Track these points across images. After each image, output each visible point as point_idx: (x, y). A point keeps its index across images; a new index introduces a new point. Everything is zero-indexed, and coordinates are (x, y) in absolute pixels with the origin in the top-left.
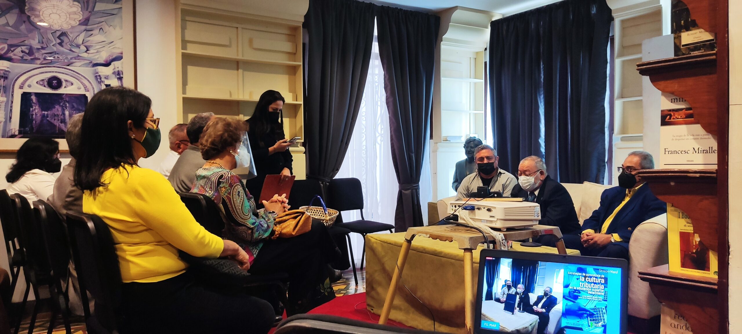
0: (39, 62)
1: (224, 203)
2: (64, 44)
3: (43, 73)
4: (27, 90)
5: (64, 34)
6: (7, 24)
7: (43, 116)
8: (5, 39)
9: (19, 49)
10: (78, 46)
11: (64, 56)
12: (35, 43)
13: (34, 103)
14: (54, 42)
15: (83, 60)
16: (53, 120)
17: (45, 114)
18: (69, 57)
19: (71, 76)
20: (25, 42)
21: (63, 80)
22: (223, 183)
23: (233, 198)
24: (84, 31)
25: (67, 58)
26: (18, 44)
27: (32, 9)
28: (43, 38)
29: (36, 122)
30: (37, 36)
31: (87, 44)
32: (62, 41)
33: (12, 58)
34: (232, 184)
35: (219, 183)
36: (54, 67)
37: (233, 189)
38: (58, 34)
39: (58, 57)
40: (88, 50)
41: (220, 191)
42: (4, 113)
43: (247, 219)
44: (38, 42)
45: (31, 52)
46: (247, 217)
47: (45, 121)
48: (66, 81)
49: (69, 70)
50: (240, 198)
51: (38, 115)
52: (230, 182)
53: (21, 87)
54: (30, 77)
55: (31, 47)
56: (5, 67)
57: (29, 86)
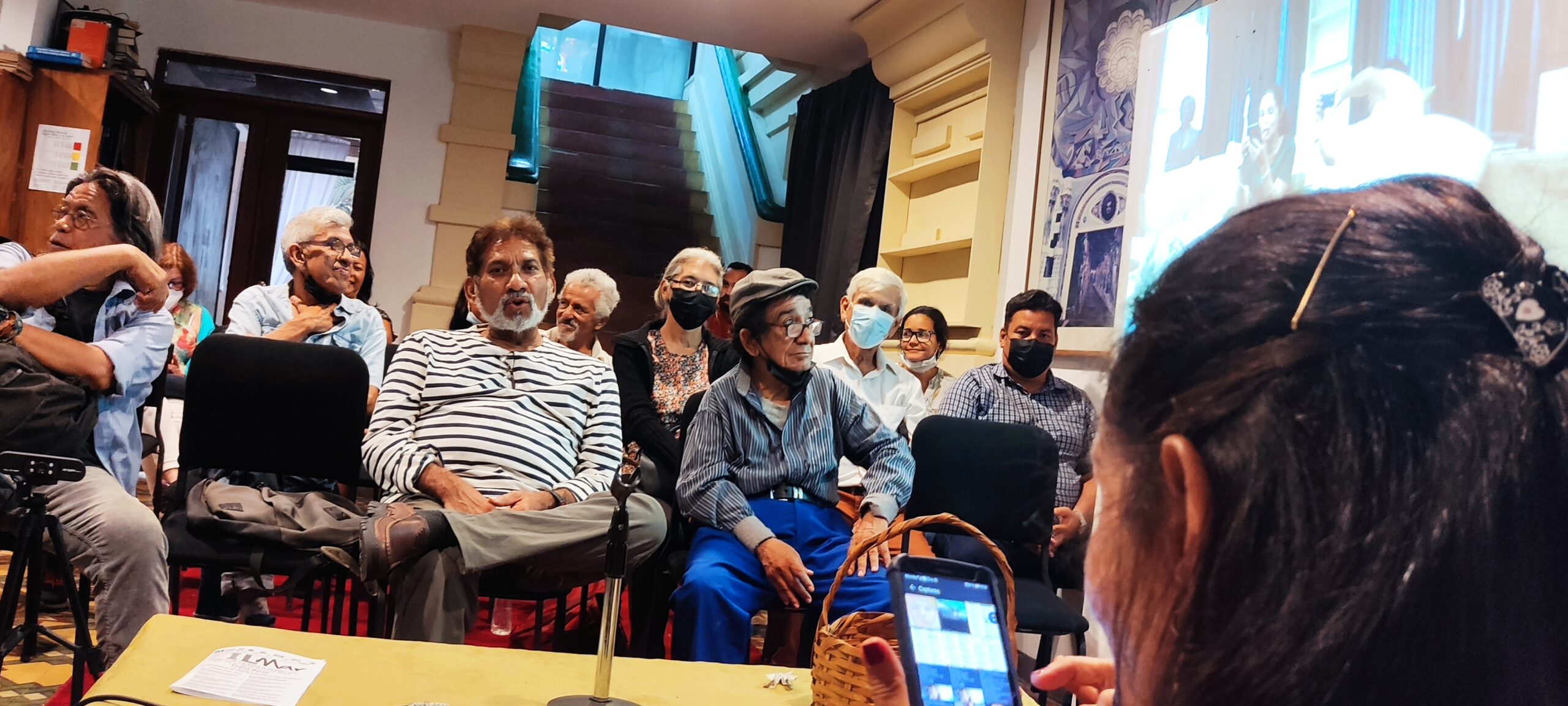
0: (1097, 167)
2: (1126, 119)
3: (1099, 189)
5: (1128, 100)
6: (1078, 106)
7: (1092, 280)
8: (1073, 136)
9: (1083, 149)
12: (1097, 131)
14: (1117, 120)
19: (1125, 185)
20: (1090, 132)
21: (1118, 199)
25: (1125, 149)
26: (1084, 139)
28: (1107, 116)
30: (1102, 115)
32: (1124, 114)
33: (1076, 169)
36: (1111, 172)
38: (1123, 96)
39: (1118, 150)
42: (1059, 277)
44: (1101, 127)
45: (1092, 153)
48: (1121, 198)
49: (1126, 172)
51: (1086, 278)
53: (1077, 227)
54: (1087, 201)
55: (1094, 139)
56: (1068, 189)
57: (1084, 222)
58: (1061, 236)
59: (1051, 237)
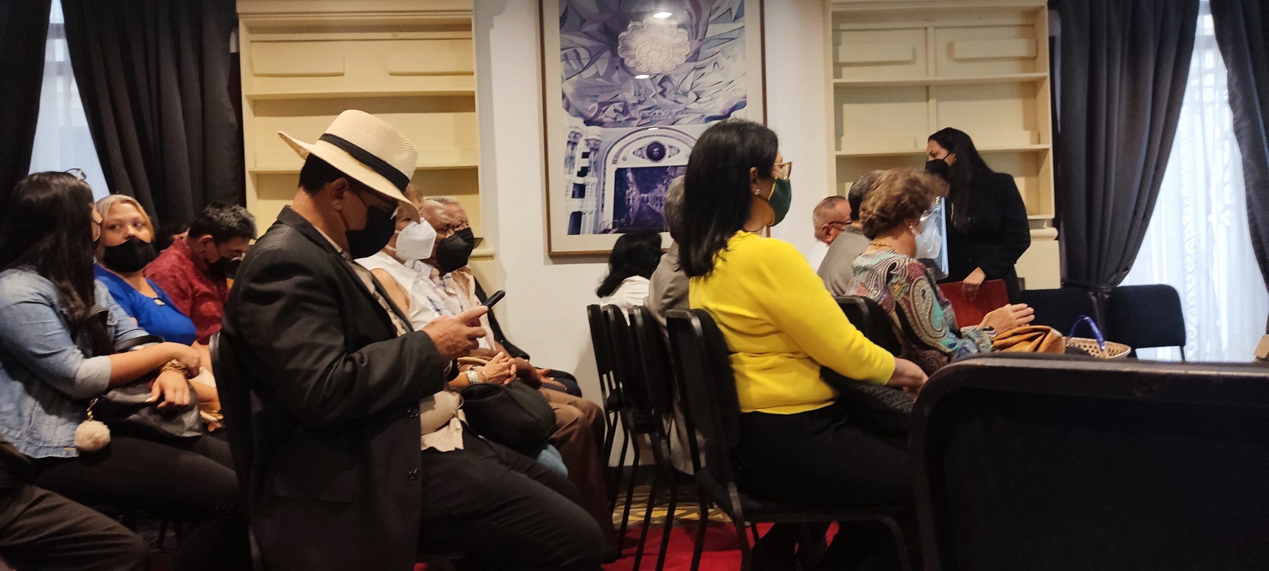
0: (635, 123)
1: (899, 310)
2: (666, 93)
3: (640, 138)
4: (621, 165)
5: (666, 78)
6: (597, 75)
7: (642, 200)
8: (595, 96)
9: (611, 108)
10: (685, 94)
11: (667, 110)
12: (630, 97)
13: (630, 183)
14: (654, 93)
15: (693, 114)
16: (655, 205)
17: (643, 197)
18: (674, 111)
19: (677, 139)
20: (618, 96)
21: (666, 147)
22: (897, 276)
23: (914, 302)
24: (693, 70)
25: (671, 113)
26: (611, 101)
27: (626, 48)
28: (640, 88)
29: (633, 210)
30: (633, 86)
31: (697, 89)
32: (665, 90)
33: (604, 121)
34: (911, 278)
35: (890, 277)
36: (655, 128)
37: (914, 286)
38: (659, 78)
39: (659, 114)
40: (698, 98)
41: (892, 291)
42: (596, 199)
43: (939, 338)
44: (633, 94)
45: (625, 112)
46: (939, 335)
47: (644, 208)
48: (671, 147)
49: (675, 130)
50: (926, 301)
52: (907, 275)
53: (615, 162)
54: (626, 146)
55: (625, 103)
56: (595, 135)
57: (625, 159)
58: (592, 169)
59: (577, 168)
